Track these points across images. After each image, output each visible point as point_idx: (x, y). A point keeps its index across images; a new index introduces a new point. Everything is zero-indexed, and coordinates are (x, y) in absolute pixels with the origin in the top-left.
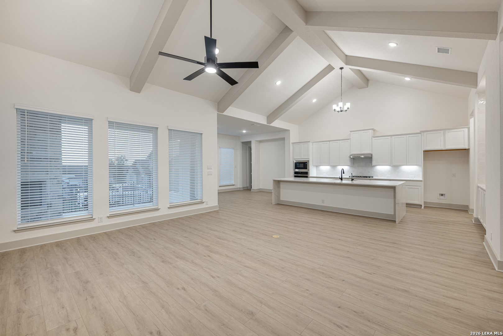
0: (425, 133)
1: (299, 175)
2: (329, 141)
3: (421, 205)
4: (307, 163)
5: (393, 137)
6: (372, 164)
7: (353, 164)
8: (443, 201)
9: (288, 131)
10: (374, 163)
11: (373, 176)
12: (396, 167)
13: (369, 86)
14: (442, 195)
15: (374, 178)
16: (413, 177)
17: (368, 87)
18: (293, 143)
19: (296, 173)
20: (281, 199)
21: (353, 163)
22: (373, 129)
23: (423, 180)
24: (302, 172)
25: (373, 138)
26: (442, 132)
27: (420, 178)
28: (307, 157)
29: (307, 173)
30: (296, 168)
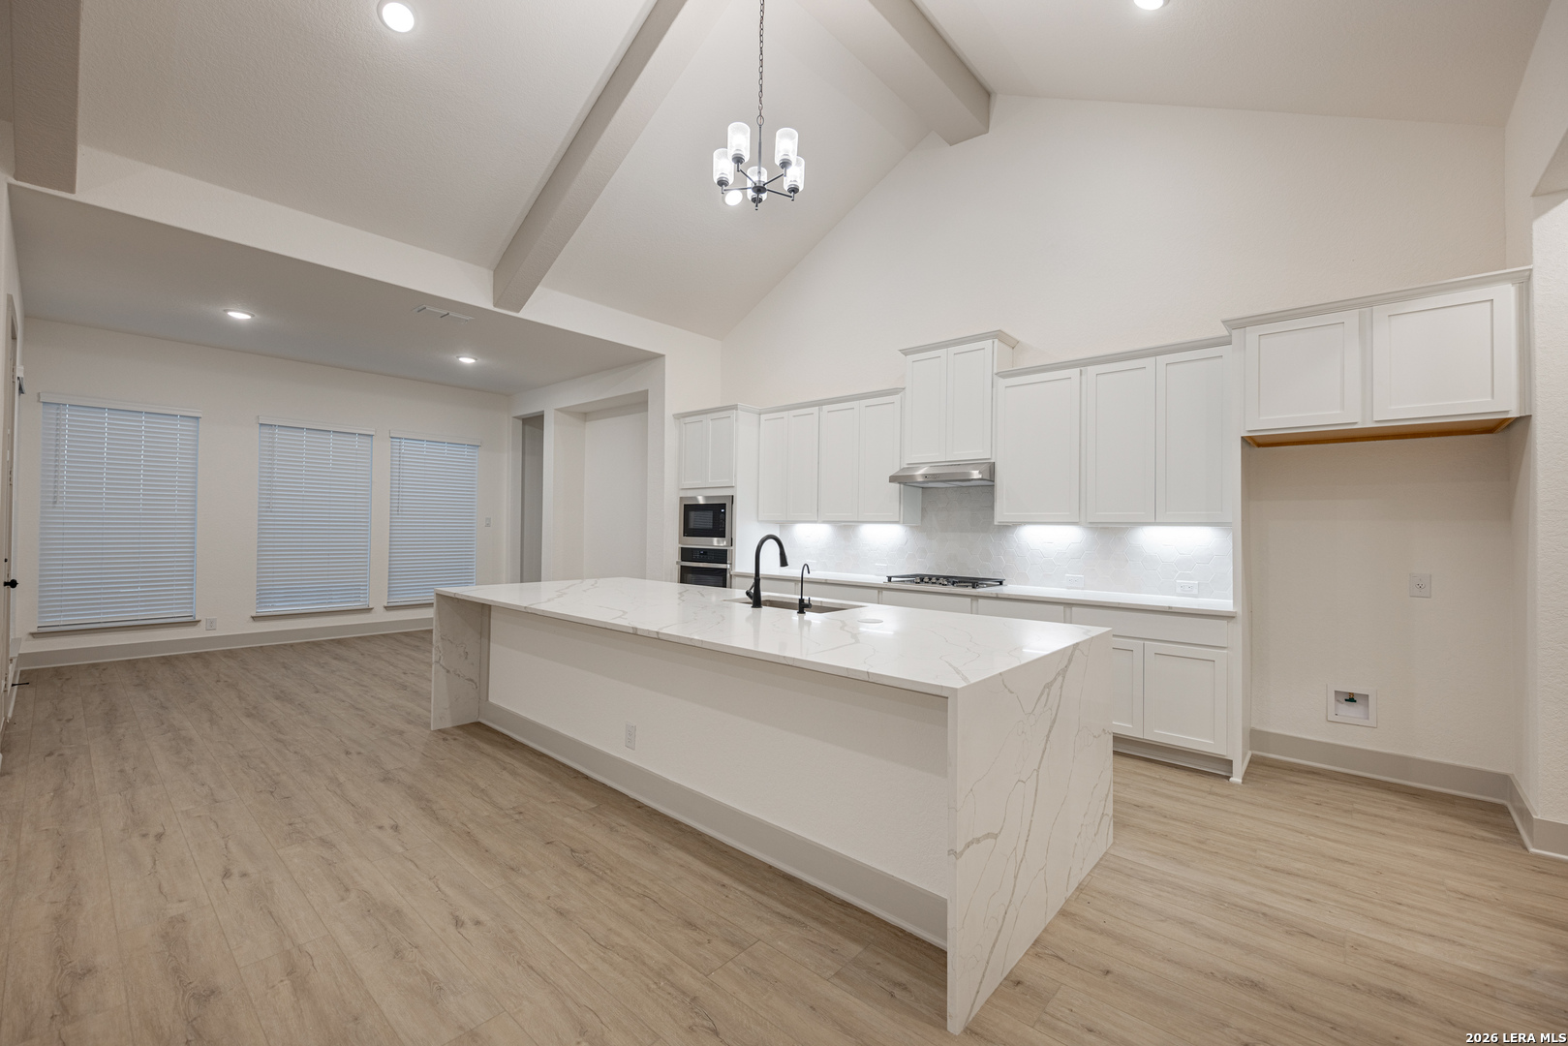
0: (1252, 333)
1: (701, 565)
2: (820, 403)
3: (1230, 763)
4: (724, 506)
5: (1092, 370)
6: (992, 517)
7: (923, 517)
8: (1355, 733)
9: (652, 359)
10: (1002, 512)
11: (1000, 578)
12: (1110, 532)
13: (991, 126)
14: (1351, 699)
15: (1009, 589)
16: (1195, 591)
17: (986, 131)
18: (680, 417)
19: (686, 554)
20: (491, 700)
21: (924, 510)
22: (999, 335)
23: (1239, 610)
24: (706, 552)
25: (1001, 380)
26: (1351, 318)
27: (1224, 601)
28: (725, 482)
29: (722, 556)
30: (688, 531)
